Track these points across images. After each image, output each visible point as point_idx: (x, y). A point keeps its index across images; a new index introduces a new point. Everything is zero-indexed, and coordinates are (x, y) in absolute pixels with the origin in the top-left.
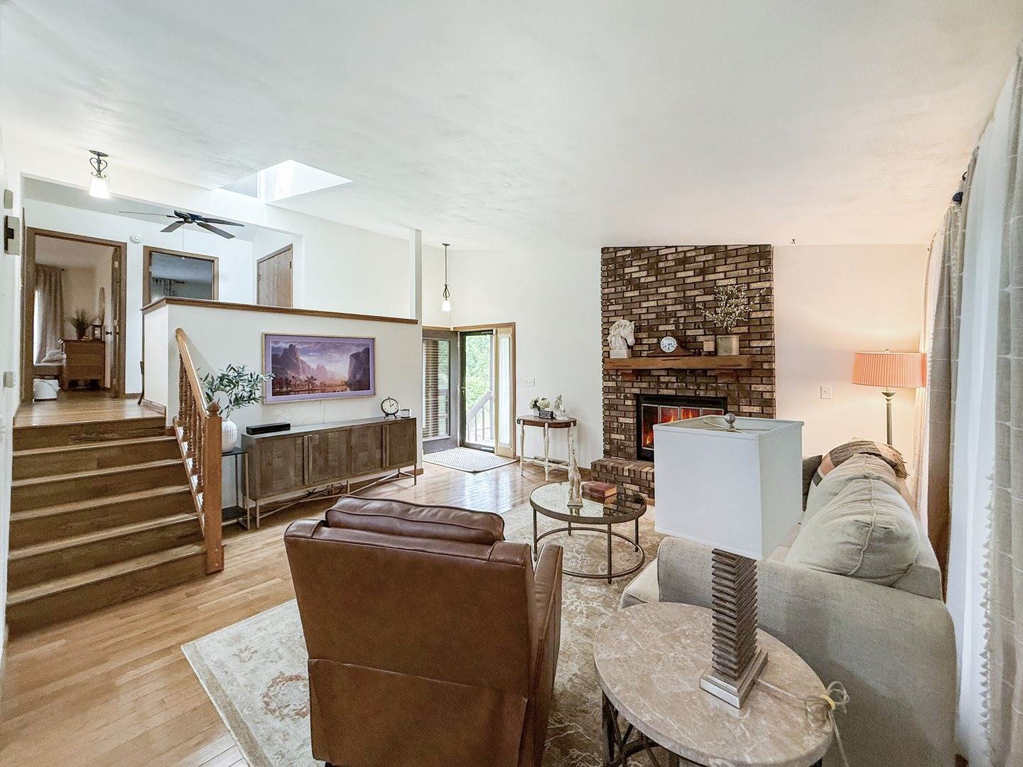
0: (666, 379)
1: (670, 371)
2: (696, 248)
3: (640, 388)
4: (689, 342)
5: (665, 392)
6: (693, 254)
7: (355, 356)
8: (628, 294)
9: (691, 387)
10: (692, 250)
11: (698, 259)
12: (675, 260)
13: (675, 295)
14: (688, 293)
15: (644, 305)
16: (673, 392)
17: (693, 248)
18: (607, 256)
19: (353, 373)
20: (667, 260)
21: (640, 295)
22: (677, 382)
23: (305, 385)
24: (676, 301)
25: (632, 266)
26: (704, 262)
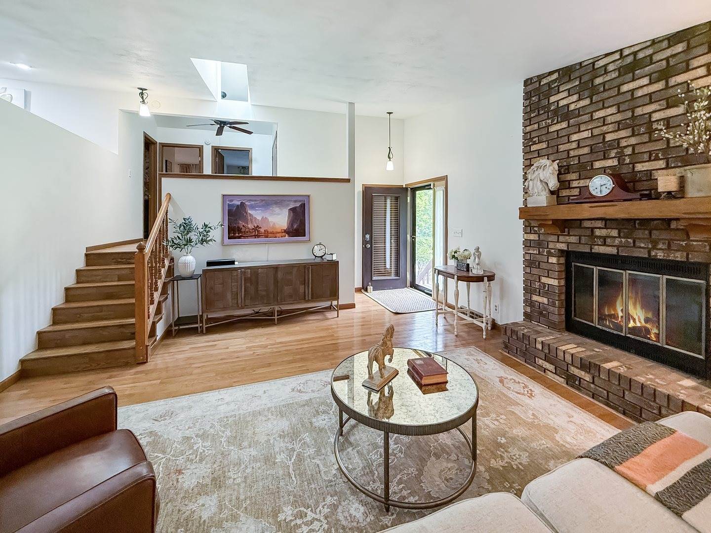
0: (604, 232)
1: (608, 222)
2: (654, 42)
3: (568, 244)
4: (640, 180)
5: (603, 250)
6: (649, 52)
7: (293, 210)
8: (553, 129)
9: (643, 245)
10: (649, 46)
11: (656, 58)
12: (619, 69)
13: (619, 117)
14: (639, 111)
15: (575, 137)
16: (613, 251)
17: (648, 44)
18: (530, 88)
19: (291, 223)
20: (606, 72)
21: (569, 126)
22: (619, 237)
23: (253, 232)
24: (620, 126)
25: (559, 92)
26: (667, 59)
